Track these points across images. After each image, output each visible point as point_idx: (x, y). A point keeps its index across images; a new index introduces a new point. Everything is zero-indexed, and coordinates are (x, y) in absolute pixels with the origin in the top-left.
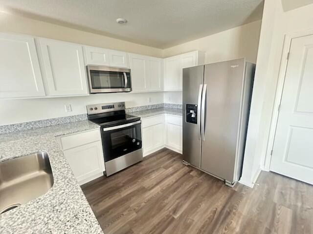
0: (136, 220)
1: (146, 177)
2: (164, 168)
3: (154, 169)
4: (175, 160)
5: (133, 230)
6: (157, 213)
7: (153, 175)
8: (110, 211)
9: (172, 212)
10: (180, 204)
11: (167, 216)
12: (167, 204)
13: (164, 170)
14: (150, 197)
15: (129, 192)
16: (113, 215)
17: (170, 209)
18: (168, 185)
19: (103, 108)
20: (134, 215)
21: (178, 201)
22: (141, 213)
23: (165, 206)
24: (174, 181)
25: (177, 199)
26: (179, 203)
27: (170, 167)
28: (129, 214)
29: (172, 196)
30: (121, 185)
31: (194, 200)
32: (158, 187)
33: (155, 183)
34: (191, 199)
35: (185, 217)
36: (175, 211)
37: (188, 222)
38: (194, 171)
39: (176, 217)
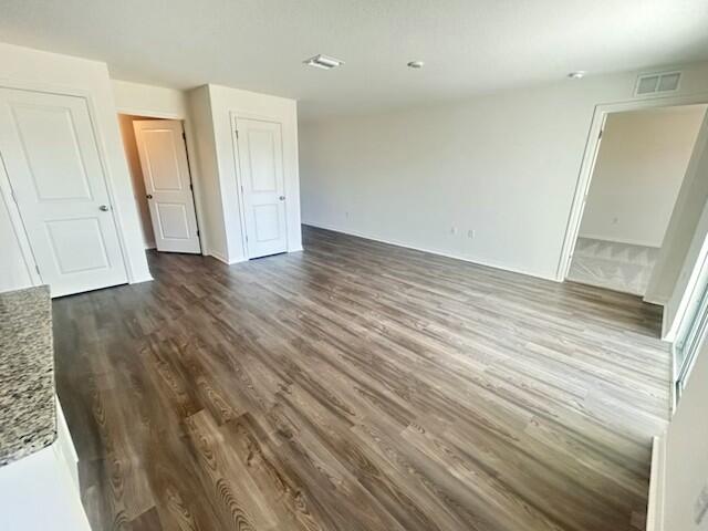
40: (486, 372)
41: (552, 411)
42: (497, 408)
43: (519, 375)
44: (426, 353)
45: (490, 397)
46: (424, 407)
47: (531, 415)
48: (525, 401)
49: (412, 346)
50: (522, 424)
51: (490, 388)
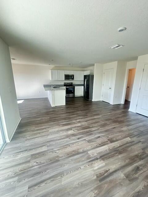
40: (48, 131)
41: (32, 133)
42: (41, 127)
43: (42, 135)
44: (62, 126)
45: (44, 127)
46: (50, 120)
47: (35, 129)
48: (37, 131)
49: (66, 125)
50: (36, 127)
51: (45, 128)
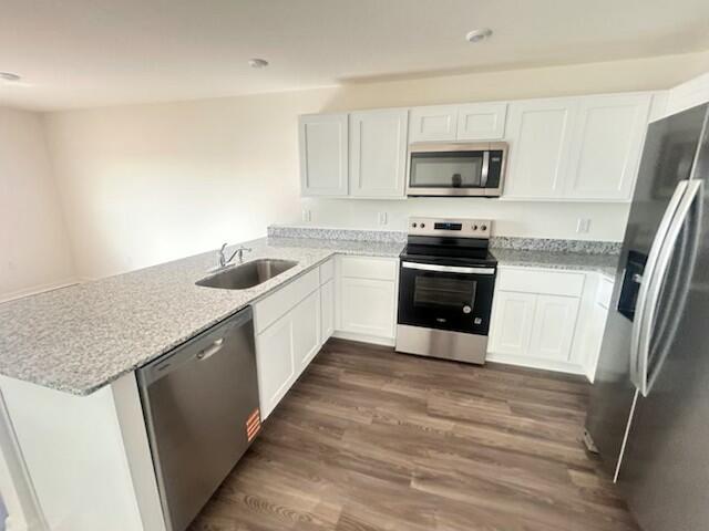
0: (361, 428)
1: (451, 395)
2: (511, 408)
3: (486, 394)
4: (569, 416)
5: (346, 433)
6: (397, 451)
7: (471, 401)
8: (351, 392)
9: (419, 475)
10: (449, 482)
11: (404, 469)
12: (429, 457)
13: (509, 412)
14: (417, 423)
15: (397, 391)
16: (349, 398)
17: (421, 468)
18: (474, 438)
19: (438, 226)
20: (367, 421)
21: (452, 474)
22: (377, 428)
23: (421, 456)
24: (500, 444)
25: (457, 472)
26: (451, 479)
27: (530, 417)
28: (363, 414)
29: (456, 457)
30: (401, 374)
31: (488, 509)
32: (453, 424)
33: (452, 414)
34: (486, 503)
35: (430, 505)
36: (424, 478)
37: (425, 516)
38: (595, 478)
39: (413, 485)
